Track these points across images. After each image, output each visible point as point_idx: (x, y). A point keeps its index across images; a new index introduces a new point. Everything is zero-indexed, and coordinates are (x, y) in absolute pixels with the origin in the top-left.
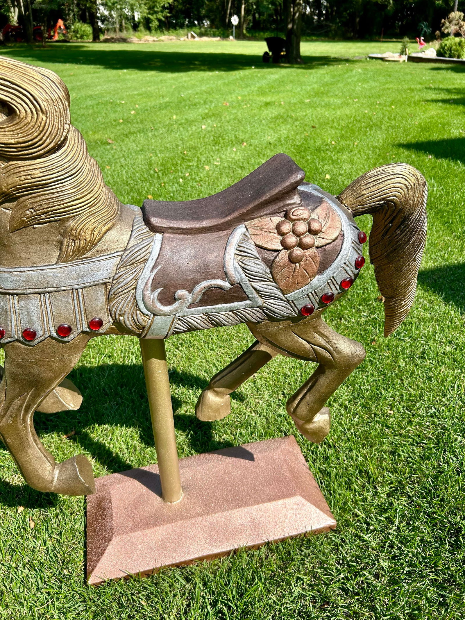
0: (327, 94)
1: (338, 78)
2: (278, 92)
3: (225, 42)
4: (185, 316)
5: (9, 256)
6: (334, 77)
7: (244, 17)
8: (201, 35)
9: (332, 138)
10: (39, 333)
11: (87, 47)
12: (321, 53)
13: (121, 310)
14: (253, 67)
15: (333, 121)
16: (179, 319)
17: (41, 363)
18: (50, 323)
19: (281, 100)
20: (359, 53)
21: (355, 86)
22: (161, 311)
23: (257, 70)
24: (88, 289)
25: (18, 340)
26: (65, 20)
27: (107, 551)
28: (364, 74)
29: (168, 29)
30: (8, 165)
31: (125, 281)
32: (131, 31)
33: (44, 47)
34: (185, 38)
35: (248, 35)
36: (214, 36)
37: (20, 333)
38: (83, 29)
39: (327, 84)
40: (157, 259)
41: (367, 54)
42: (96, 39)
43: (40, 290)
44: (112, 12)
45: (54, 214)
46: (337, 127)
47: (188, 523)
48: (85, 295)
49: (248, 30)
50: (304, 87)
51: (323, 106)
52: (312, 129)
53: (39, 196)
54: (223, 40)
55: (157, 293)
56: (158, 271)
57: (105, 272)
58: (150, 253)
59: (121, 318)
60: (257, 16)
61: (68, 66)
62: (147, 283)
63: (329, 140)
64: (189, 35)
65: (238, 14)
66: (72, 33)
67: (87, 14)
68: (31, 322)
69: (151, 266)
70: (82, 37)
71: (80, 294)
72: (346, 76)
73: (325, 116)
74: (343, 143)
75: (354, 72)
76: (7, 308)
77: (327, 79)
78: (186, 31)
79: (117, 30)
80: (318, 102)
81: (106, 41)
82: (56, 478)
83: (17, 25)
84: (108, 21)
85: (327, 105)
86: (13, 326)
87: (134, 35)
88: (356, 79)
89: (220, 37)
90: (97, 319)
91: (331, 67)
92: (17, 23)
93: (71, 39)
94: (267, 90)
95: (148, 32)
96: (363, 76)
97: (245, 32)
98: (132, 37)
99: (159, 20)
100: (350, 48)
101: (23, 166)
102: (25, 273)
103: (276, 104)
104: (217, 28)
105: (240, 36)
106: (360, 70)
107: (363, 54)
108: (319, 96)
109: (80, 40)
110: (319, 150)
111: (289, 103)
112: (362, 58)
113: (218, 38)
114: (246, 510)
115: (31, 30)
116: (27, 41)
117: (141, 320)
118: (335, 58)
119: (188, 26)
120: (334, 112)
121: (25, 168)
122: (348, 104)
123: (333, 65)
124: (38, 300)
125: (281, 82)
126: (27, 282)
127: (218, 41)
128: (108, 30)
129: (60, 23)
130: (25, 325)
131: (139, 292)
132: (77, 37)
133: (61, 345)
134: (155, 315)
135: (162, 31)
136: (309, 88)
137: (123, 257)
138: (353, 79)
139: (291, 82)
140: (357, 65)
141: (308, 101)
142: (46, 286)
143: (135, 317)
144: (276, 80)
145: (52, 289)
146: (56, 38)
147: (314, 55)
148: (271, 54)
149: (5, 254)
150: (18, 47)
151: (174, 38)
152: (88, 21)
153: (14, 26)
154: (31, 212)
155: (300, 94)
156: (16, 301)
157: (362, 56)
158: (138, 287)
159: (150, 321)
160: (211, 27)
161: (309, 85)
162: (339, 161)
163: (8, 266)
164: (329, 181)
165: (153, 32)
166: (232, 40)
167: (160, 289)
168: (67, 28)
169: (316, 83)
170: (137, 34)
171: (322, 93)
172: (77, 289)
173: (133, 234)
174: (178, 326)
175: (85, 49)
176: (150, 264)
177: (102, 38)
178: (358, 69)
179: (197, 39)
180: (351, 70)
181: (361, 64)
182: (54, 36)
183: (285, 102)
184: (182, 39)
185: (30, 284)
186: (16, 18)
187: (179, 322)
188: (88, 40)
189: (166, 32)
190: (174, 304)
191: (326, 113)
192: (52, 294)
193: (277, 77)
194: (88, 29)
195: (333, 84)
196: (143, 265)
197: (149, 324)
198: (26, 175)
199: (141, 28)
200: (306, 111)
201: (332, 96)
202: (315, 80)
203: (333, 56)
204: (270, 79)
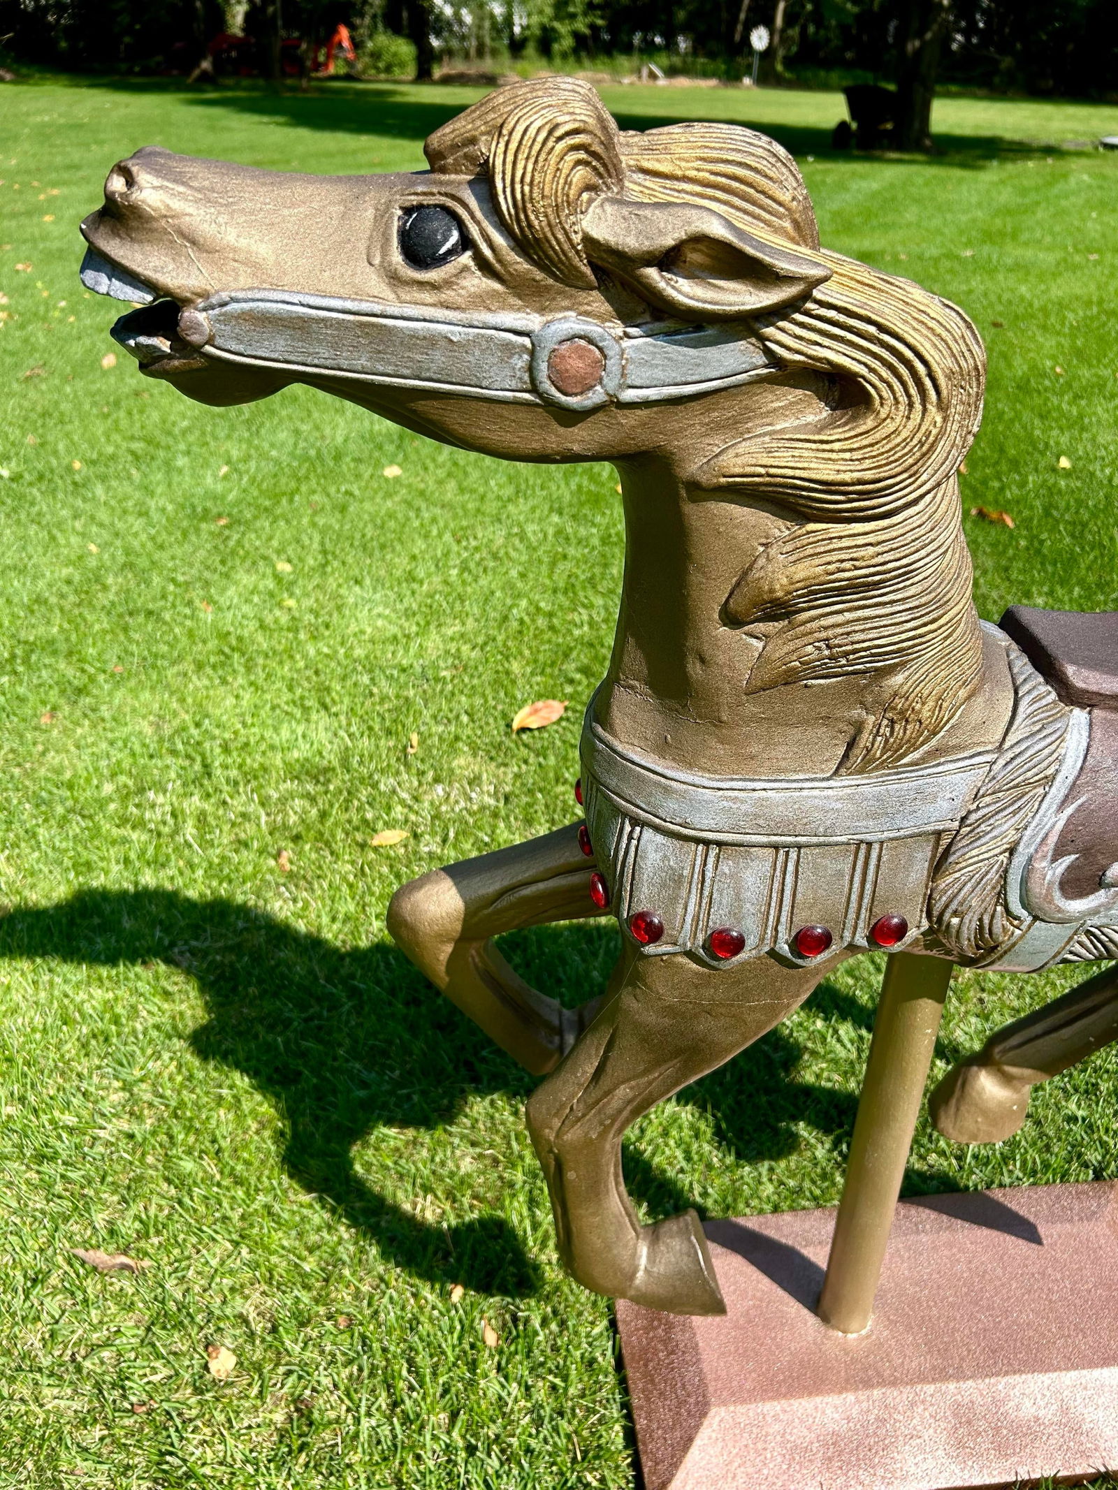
0: (1014, 236)
1: (1033, 196)
2: (887, 227)
3: (731, 93)
4: (1107, 926)
5: (721, 750)
6: (1023, 192)
7: (783, 31)
8: (671, 72)
9: (1053, 357)
10: (751, 941)
11: (402, 94)
12: (977, 126)
13: (961, 904)
14: (810, 159)
15: (1043, 309)
16: (1088, 933)
17: (723, 1010)
18: (783, 919)
19: (899, 248)
20: (1076, 132)
21: (1083, 220)
22: (1060, 910)
23: (821, 166)
24: (895, 843)
25: (690, 954)
26: (352, 27)
27: (698, 1442)
28: (1101, 187)
29: (592, 56)
30: (804, 530)
31: (994, 833)
32: (506, 57)
33: (305, 91)
34: (634, 78)
35: (788, 75)
36: (705, 75)
37: (701, 937)
38: (393, 49)
39: (1007, 211)
40: (1078, 777)
41: (1094, 135)
42: (423, 75)
43: (783, 838)
44: (464, 12)
45: (873, 655)
46: (1058, 327)
47: (898, 1396)
48: (884, 859)
49: (789, 62)
50: (949, 216)
51: (1010, 270)
52: (993, 330)
53: (849, 610)
54: (726, 86)
55: (1064, 866)
56: (1078, 810)
57: (945, 805)
58: (1061, 762)
59: (955, 921)
60: (811, 29)
61: (365, 140)
62: (1044, 839)
63: (1048, 363)
64: (645, 72)
65: (769, 23)
66: (367, 59)
67: (405, 15)
68: (736, 914)
69: (1061, 796)
70: (388, 69)
71: (874, 854)
72: (1055, 190)
73: (1022, 298)
74: (1085, 373)
75: (1072, 181)
76: (685, 873)
77: (1005, 196)
78: (635, 60)
79: (473, 52)
80: (995, 257)
81: (447, 80)
82: (642, 1267)
83: (240, 34)
84: (451, 31)
85: (1021, 269)
86: (689, 919)
87: (512, 69)
88: (1081, 201)
89: (720, 78)
90: (896, 920)
91: (1010, 167)
92: (244, 30)
93: (364, 72)
94: (857, 220)
95: (544, 62)
96: (1099, 193)
97: (779, 67)
98: (507, 72)
99: (576, 35)
100: (1049, 119)
101: (841, 538)
102: (756, 794)
103: (888, 258)
104: (712, 55)
105: (767, 78)
106: (1085, 177)
107: (1085, 133)
108: (993, 243)
109: (383, 76)
110: (1023, 387)
111: (920, 257)
112: (1084, 144)
113: (713, 82)
114: (1047, 1382)
115: (277, 47)
116: (267, 74)
117: (997, 929)
118: (1012, 143)
119: (642, 51)
120: (1043, 287)
121: (846, 543)
122: (1075, 268)
123: (1014, 160)
124: (768, 865)
125: (889, 201)
126: (756, 816)
127: (714, 87)
128: (449, 52)
129: (344, 33)
130: (720, 919)
131: (1019, 860)
132: (377, 68)
133: (786, 970)
134: (1036, 918)
135: (579, 61)
136: (964, 218)
137: (996, 768)
138: (1073, 199)
139: (918, 201)
140: (1074, 164)
141: (968, 253)
142: (799, 829)
143: (986, 921)
144: (874, 195)
145: (815, 840)
146: (332, 70)
147: (958, 131)
148: (854, 126)
149: (713, 742)
150: (245, 89)
151: (606, 77)
152: (406, 31)
153: (234, 37)
154: (819, 648)
155: (942, 234)
156: (711, 860)
157: (1082, 139)
158: (1020, 848)
159: (1018, 932)
160: (695, 52)
161: (965, 212)
162: (1086, 420)
163: (715, 772)
164: (1068, 474)
165: (558, 61)
166: (748, 88)
167: (1073, 857)
168: (357, 45)
169: (979, 205)
170: (520, 65)
171: (1002, 234)
172: (869, 844)
173: (1021, 709)
174: (1078, 948)
175: (399, 99)
176: (1058, 790)
177: (437, 72)
178: (1080, 174)
179: (662, 82)
180: (1065, 176)
181: (1084, 162)
182: (326, 65)
183: (909, 255)
184: (626, 81)
185: (761, 822)
186: (239, 19)
187: (1084, 939)
188: (403, 77)
189: (587, 62)
190: (1091, 897)
191: (1023, 289)
192: (807, 850)
193: (875, 186)
194: (404, 49)
195: (1026, 212)
196: (1041, 791)
197: (1013, 939)
198: (842, 561)
199: (530, 50)
200: (968, 281)
201: (1026, 244)
202: (974, 200)
203: (1008, 136)
204: (859, 191)
